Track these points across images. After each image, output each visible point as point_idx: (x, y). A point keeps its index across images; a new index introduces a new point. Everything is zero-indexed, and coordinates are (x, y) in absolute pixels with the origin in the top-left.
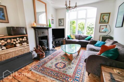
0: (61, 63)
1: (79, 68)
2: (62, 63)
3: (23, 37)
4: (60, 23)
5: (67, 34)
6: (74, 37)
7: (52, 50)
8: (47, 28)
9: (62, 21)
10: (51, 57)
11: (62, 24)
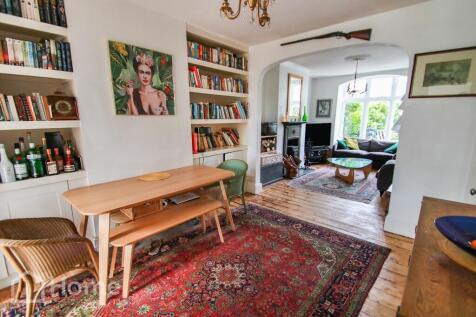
3: (272, 139)
4: (320, 108)
5: (337, 136)
6: (355, 146)
7: (304, 169)
8: (299, 124)
9: (327, 106)
11: (326, 112)
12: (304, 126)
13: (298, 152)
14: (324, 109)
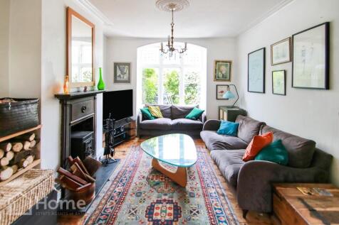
0: (159, 202)
1: (216, 205)
2: (164, 204)
4: (119, 73)
7: (106, 163)
8: (94, 95)
10: (117, 190)
11: (126, 77)
12: (100, 98)
13: (94, 142)
14: (123, 73)
